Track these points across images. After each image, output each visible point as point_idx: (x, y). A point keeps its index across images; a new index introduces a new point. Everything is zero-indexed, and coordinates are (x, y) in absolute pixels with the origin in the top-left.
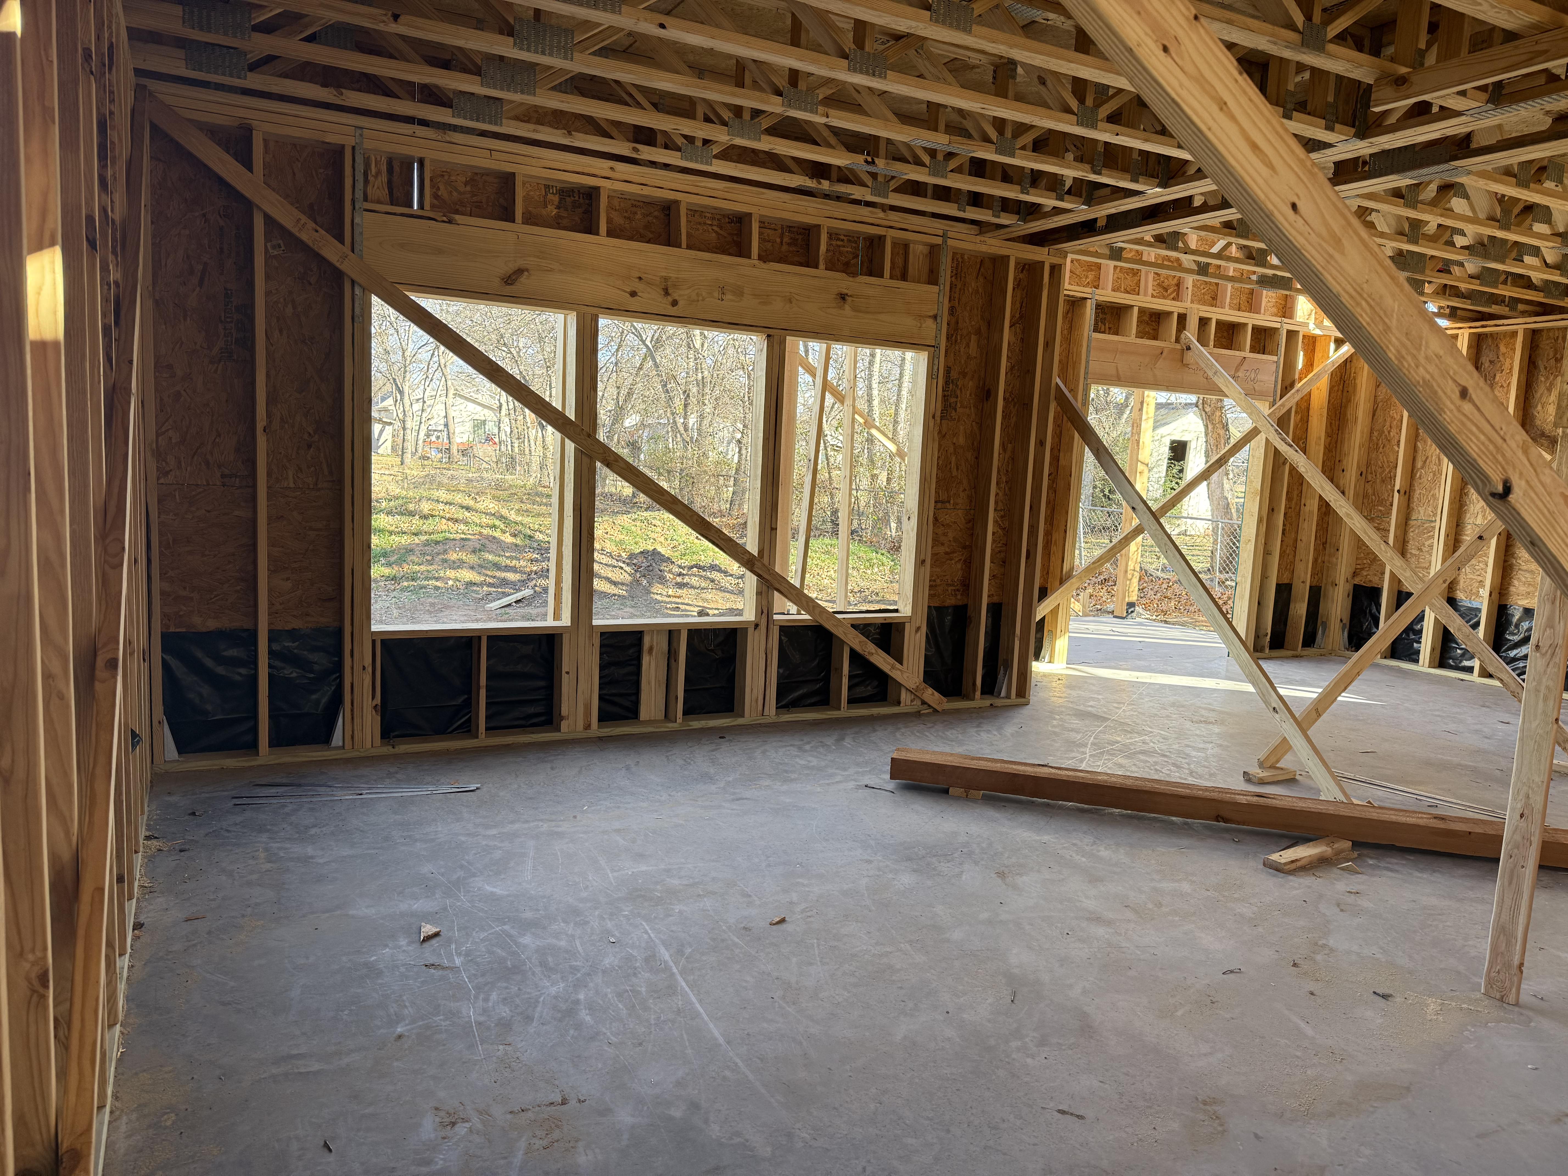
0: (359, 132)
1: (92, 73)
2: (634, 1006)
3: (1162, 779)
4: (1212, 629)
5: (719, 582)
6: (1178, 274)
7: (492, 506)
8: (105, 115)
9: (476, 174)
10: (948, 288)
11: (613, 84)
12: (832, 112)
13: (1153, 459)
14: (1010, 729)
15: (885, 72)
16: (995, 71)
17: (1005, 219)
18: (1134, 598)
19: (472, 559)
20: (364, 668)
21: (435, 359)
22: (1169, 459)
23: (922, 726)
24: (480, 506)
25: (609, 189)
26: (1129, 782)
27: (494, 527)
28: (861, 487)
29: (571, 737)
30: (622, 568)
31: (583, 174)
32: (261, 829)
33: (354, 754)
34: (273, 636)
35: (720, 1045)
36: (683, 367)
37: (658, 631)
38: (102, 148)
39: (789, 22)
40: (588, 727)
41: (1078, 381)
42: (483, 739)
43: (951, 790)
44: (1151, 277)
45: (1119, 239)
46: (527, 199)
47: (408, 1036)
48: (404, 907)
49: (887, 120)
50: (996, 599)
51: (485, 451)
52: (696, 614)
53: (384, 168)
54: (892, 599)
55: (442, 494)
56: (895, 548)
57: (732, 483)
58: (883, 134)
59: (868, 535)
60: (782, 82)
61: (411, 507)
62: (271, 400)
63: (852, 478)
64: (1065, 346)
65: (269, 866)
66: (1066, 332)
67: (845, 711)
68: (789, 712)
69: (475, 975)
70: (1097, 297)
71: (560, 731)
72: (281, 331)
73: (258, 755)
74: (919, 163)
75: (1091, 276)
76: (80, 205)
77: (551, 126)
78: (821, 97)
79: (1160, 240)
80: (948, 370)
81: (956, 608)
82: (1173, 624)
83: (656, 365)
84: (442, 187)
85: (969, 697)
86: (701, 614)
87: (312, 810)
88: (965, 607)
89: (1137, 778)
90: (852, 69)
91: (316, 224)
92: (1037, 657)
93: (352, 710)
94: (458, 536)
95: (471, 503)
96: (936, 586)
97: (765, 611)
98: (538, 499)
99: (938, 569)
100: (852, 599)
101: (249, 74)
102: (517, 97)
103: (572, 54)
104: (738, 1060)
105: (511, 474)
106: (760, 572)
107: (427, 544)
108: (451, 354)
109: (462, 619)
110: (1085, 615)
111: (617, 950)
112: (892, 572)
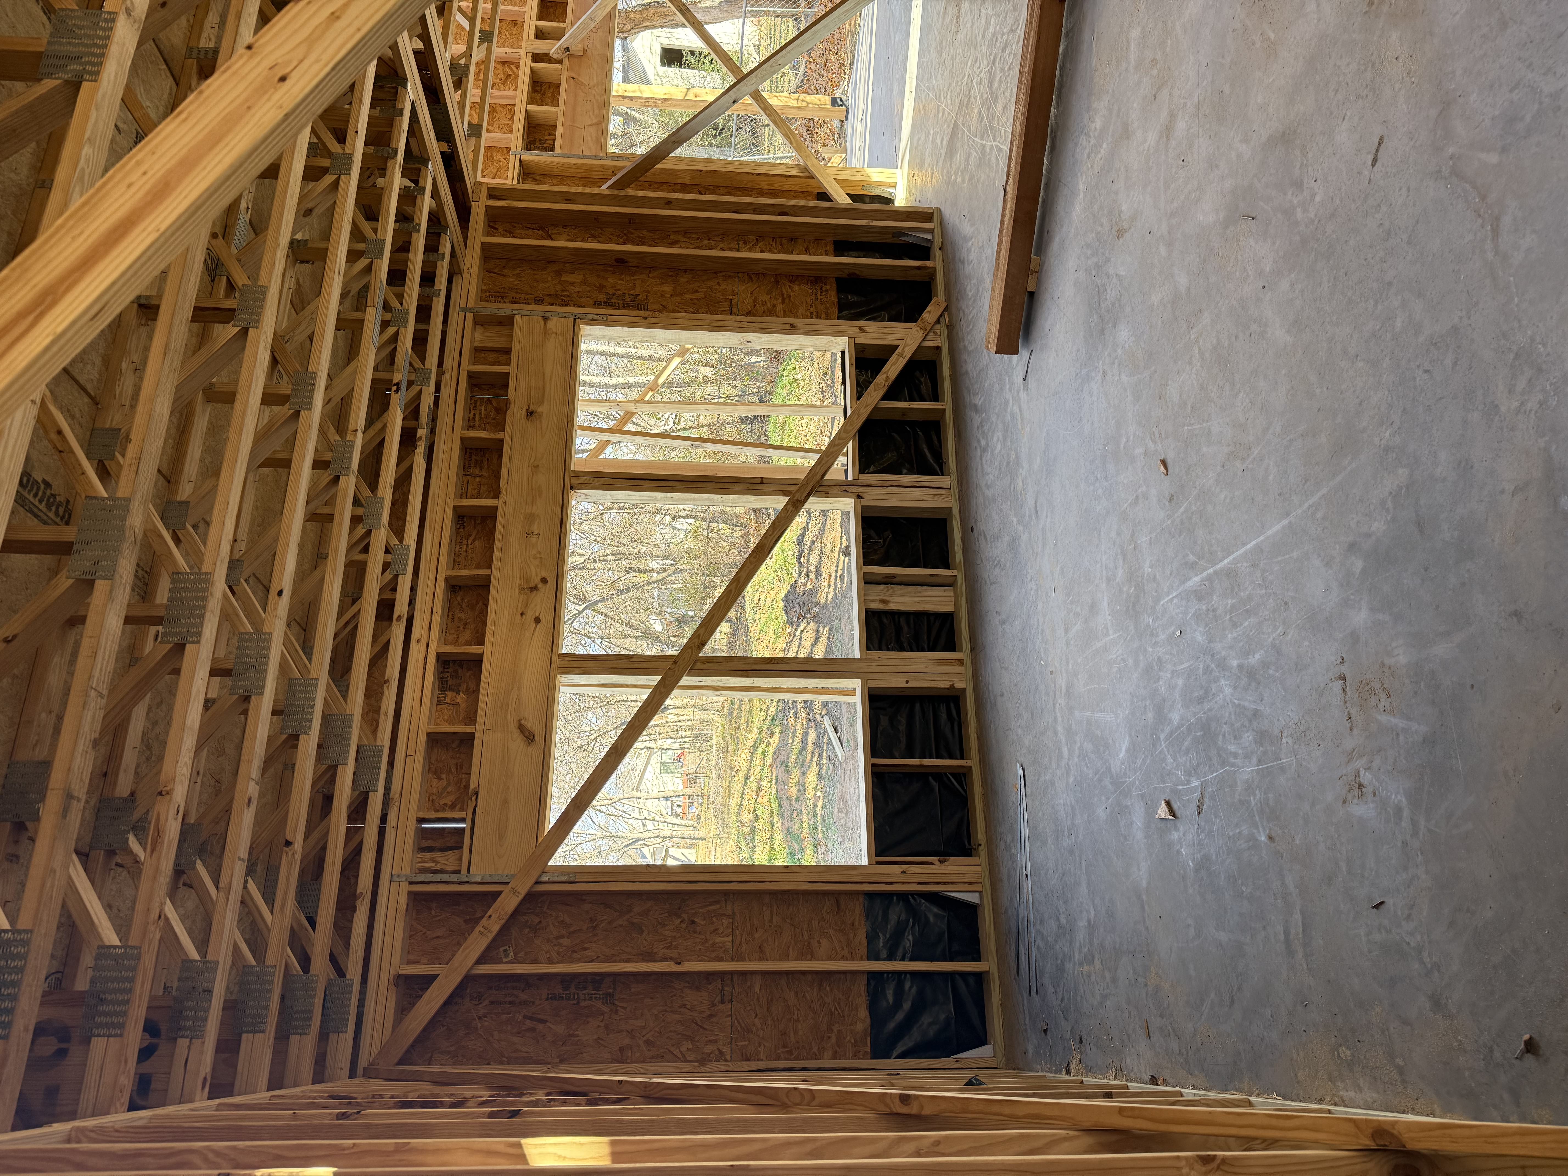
0: (395, 878)
1: (358, 1113)
2: (1247, 611)
3: (1019, 62)
4: (858, 14)
5: (814, 536)
6: (492, 63)
7: (744, 755)
8: (395, 1103)
9: (429, 769)
10: (516, 306)
11: (338, 639)
12: (351, 427)
13: (681, 84)
14: (966, 228)
15: (310, 373)
16: (301, 262)
17: (446, 248)
18: (827, 99)
19: (796, 773)
20: (904, 872)
21: (603, 809)
22: (680, 67)
23: (962, 323)
24: (744, 766)
25: (438, 644)
26: (1023, 98)
27: (764, 753)
28: (716, 393)
29: (971, 679)
30: (802, 632)
31: (425, 669)
32: (1061, 969)
33: (987, 882)
34: (873, 956)
35: (1290, 523)
36: (604, 574)
37: (865, 595)
38: (425, 1105)
39: (266, 470)
40: (961, 662)
41: (604, 166)
42: (972, 761)
43: (1029, 290)
44: (496, 93)
45: (460, 128)
46: (450, 722)
47: (1270, 829)
48: (1140, 835)
49: (355, 372)
50: (830, 248)
51: (691, 762)
52: (847, 558)
53: (428, 855)
54: (829, 359)
55: (734, 803)
56: (777, 356)
57: (714, 525)
58: (369, 375)
59: (764, 386)
60: (326, 477)
61: (747, 830)
62: (649, 957)
63: (706, 402)
64: (569, 182)
65: (1097, 962)
66: (555, 181)
67: (946, 404)
68: (946, 463)
69: (1210, 767)
70: (519, 149)
71: (965, 689)
72: (586, 949)
73: (988, 972)
74: (395, 338)
75: (497, 156)
76: (480, 1123)
77: (381, 699)
78: (338, 438)
79: (459, 84)
80: (597, 304)
81: (839, 290)
82: (854, 56)
83: (603, 600)
84: (442, 802)
85: (931, 275)
86: (847, 553)
87: (1042, 922)
88: (838, 280)
89: (1019, 90)
90: (309, 406)
91: (482, 917)
92: (889, 201)
93: (944, 883)
94: (774, 786)
95: (741, 775)
96: (817, 312)
97: (845, 488)
98: (735, 713)
99: (800, 311)
100: (830, 400)
101: (348, 977)
102: (355, 731)
103: (312, 679)
104: (1306, 505)
105: (711, 736)
106: (805, 494)
107: (782, 816)
108: (600, 794)
109: (853, 782)
110: (845, 151)
111: (1188, 629)
112: (802, 360)
